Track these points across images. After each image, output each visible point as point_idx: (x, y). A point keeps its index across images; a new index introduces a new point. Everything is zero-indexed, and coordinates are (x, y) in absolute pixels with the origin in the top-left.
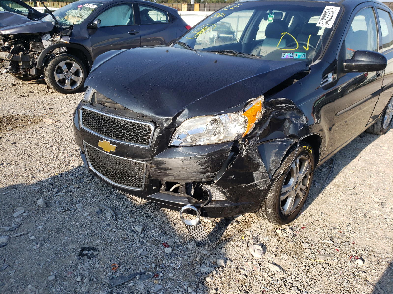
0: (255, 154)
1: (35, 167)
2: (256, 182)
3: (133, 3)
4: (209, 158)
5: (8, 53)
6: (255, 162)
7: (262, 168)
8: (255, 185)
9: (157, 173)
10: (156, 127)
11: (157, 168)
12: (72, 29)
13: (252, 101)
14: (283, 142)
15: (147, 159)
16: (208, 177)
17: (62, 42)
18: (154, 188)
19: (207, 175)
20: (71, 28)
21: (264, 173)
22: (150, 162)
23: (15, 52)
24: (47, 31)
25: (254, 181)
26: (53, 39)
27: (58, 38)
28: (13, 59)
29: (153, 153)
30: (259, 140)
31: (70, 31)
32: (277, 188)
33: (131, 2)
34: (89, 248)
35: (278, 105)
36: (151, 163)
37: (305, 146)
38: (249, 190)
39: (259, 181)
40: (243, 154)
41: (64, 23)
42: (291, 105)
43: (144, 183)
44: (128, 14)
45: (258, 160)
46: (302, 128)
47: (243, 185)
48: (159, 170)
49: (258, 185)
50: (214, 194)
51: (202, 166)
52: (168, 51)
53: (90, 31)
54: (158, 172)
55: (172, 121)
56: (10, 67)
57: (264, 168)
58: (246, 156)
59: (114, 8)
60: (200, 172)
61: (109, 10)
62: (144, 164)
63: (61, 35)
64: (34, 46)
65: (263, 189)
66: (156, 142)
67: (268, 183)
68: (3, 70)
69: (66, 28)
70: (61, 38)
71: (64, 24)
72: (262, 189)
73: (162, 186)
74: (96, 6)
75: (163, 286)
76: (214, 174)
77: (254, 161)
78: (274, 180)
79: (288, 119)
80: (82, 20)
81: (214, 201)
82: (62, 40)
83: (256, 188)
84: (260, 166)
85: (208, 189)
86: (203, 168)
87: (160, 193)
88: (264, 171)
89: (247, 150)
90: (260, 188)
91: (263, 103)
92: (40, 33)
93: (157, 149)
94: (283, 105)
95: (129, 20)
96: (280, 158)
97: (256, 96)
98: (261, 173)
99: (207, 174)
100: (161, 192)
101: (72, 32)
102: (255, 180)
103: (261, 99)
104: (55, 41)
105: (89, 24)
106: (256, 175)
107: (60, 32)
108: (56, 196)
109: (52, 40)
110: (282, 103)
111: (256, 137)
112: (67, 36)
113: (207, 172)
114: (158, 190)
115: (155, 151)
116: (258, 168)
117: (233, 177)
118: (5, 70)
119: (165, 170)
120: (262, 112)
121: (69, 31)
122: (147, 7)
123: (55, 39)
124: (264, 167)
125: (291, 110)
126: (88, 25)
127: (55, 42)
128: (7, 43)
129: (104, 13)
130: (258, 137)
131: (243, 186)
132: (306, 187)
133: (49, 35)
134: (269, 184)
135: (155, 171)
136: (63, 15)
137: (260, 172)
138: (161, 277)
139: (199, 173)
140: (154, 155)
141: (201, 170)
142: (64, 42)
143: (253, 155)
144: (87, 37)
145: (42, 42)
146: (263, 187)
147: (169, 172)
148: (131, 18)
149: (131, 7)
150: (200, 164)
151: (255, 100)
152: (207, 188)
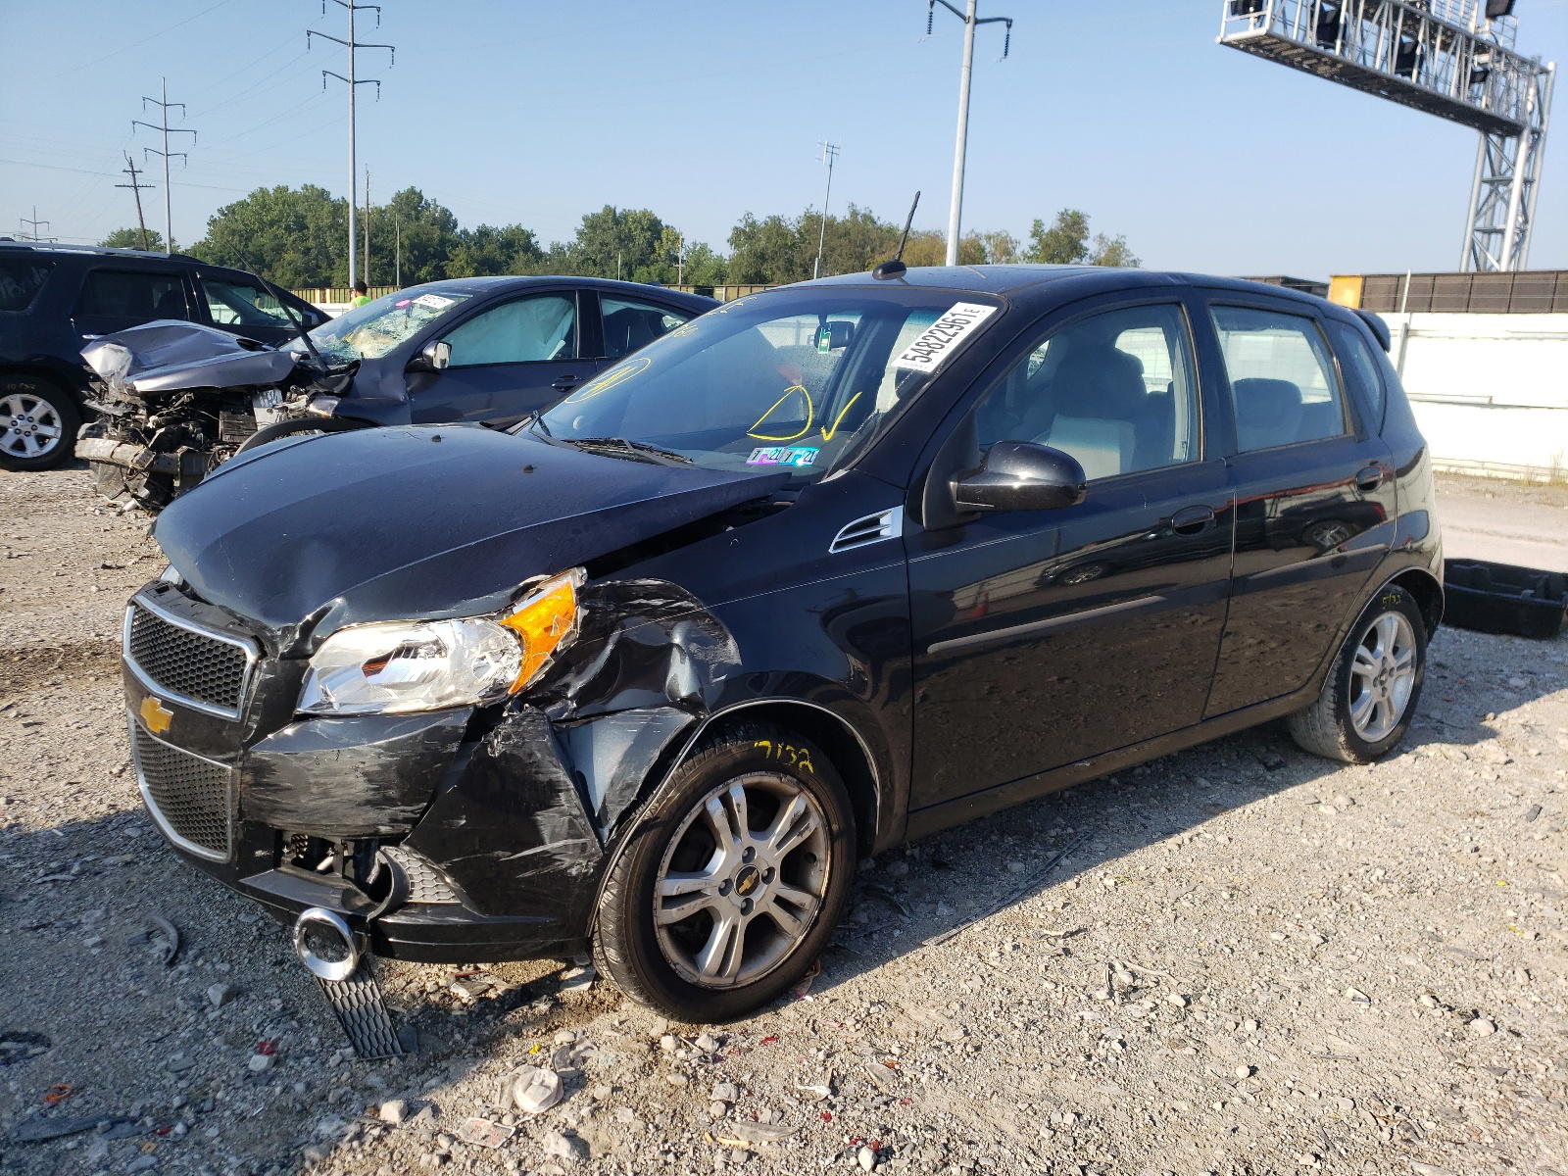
0: (539, 750)
1: (43, 797)
2: (548, 847)
3: (580, 291)
4: (392, 756)
5: (141, 449)
6: (541, 777)
7: (568, 801)
8: (548, 859)
9: (257, 802)
10: (263, 655)
11: (255, 785)
12: (355, 374)
13: (537, 582)
14: (652, 720)
15: (232, 754)
16: (393, 821)
17: (312, 413)
18: (259, 853)
19: (392, 814)
20: (353, 371)
21: (576, 817)
22: (240, 764)
23: (164, 445)
24: (271, 380)
25: (542, 843)
26: (285, 404)
27: (304, 399)
28: (155, 468)
29: (246, 735)
30: (575, 709)
31: (347, 380)
32: (626, 875)
33: (572, 288)
34: (26, 1034)
35: (637, 602)
36: (243, 769)
37: (766, 743)
38: (528, 874)
39: (561, 843)
40: (492, 747)
41: (337, 354)
42: (685, 604)
43: (230, 836)
44: (559, 327)
45: (552, 773)
46: (723, 678)
47: (500, 853)
48: (261, 792)
49: (556, 857)
50: (417, 879)
51: (370, 781)
52: (437, 438)
53: (416, 380)
54: (259, 799)
55: (297, 636)
56: (147, 492)
57: (577, 801)
58: (503, 755)
59: (509, 307)
60: (368, 802)
61: (494, 314)
62: (224, 770)
63: (313, 391)
64: (228, 425)
65: (578, 875)
66: (255, 700)
67: (593, 855)
68: (126, 502)
69: (336, 372)
70: (310, 401)
71: (335, 356)
72: (574, 872)
73: (286, 850)
74: (449, 302)
75: (159, 1162)
76: (412, 811)
77: (537, 773)
78: (614, 843)
79: (677, 645)
80: (393, 345)
81: (416, 904)
82: (312, 408)
83: (550, 869)
84: (561, 791)
85: (398, 861)
86: (375, 789)
87: (281, 872)
88: (576, 812)
89: (507, 737)
90: (566, 869)
91: (580, 591)
92: (252, 386)
93: (257, 722)
94: (658, 602)
95: (562, 343)
96: (638, 769)
97: (555, 569)
98: (567, 818)
99: (390, 811)
100: (283, 869)
101: (351, 384)
102: (547, 840)
103: (575, 578)
104: (291, 410)
105: (413, 357)
106: (547, 820)
107: (311, 383)
108: (44, 882)
109: (285, 409)
110: (650, 593)
111: (567, 699)
112: (332, 394)
113: (390, 802)
114: (276, 862)
115: (252, 729)
116: (552, 798)
117: (463, 822)
118: (134, 502)
119: (275, 791)
120: (576, 620)
121: (343, 378)
122: (628, 301)
123: (292, 406)
124: (574, 797)
125: (683, 618)
126: (409, 361)
127: (290, 415)
128: (153, 418)
129: (474, 323)
130: (571, 699)
131: (504, 856)
132: (817, 896)
133: (279, 394)
134: (596, 859)
135: (252, 796)
136: (348, 329)
137: (562, 814)
138: (176, 1135)
139: (365, 805)
140: (252, 742)
141: (369, 795)
142: (319, 415)
143: (531, 755)
144: (401, 398)
145: (252, 414)
146: (577, 867)
147: (286, 801)
148: (569, 338)
149: (574, 302)
150: (365, 774)
151: (550, 581)
152: (392, 856)
